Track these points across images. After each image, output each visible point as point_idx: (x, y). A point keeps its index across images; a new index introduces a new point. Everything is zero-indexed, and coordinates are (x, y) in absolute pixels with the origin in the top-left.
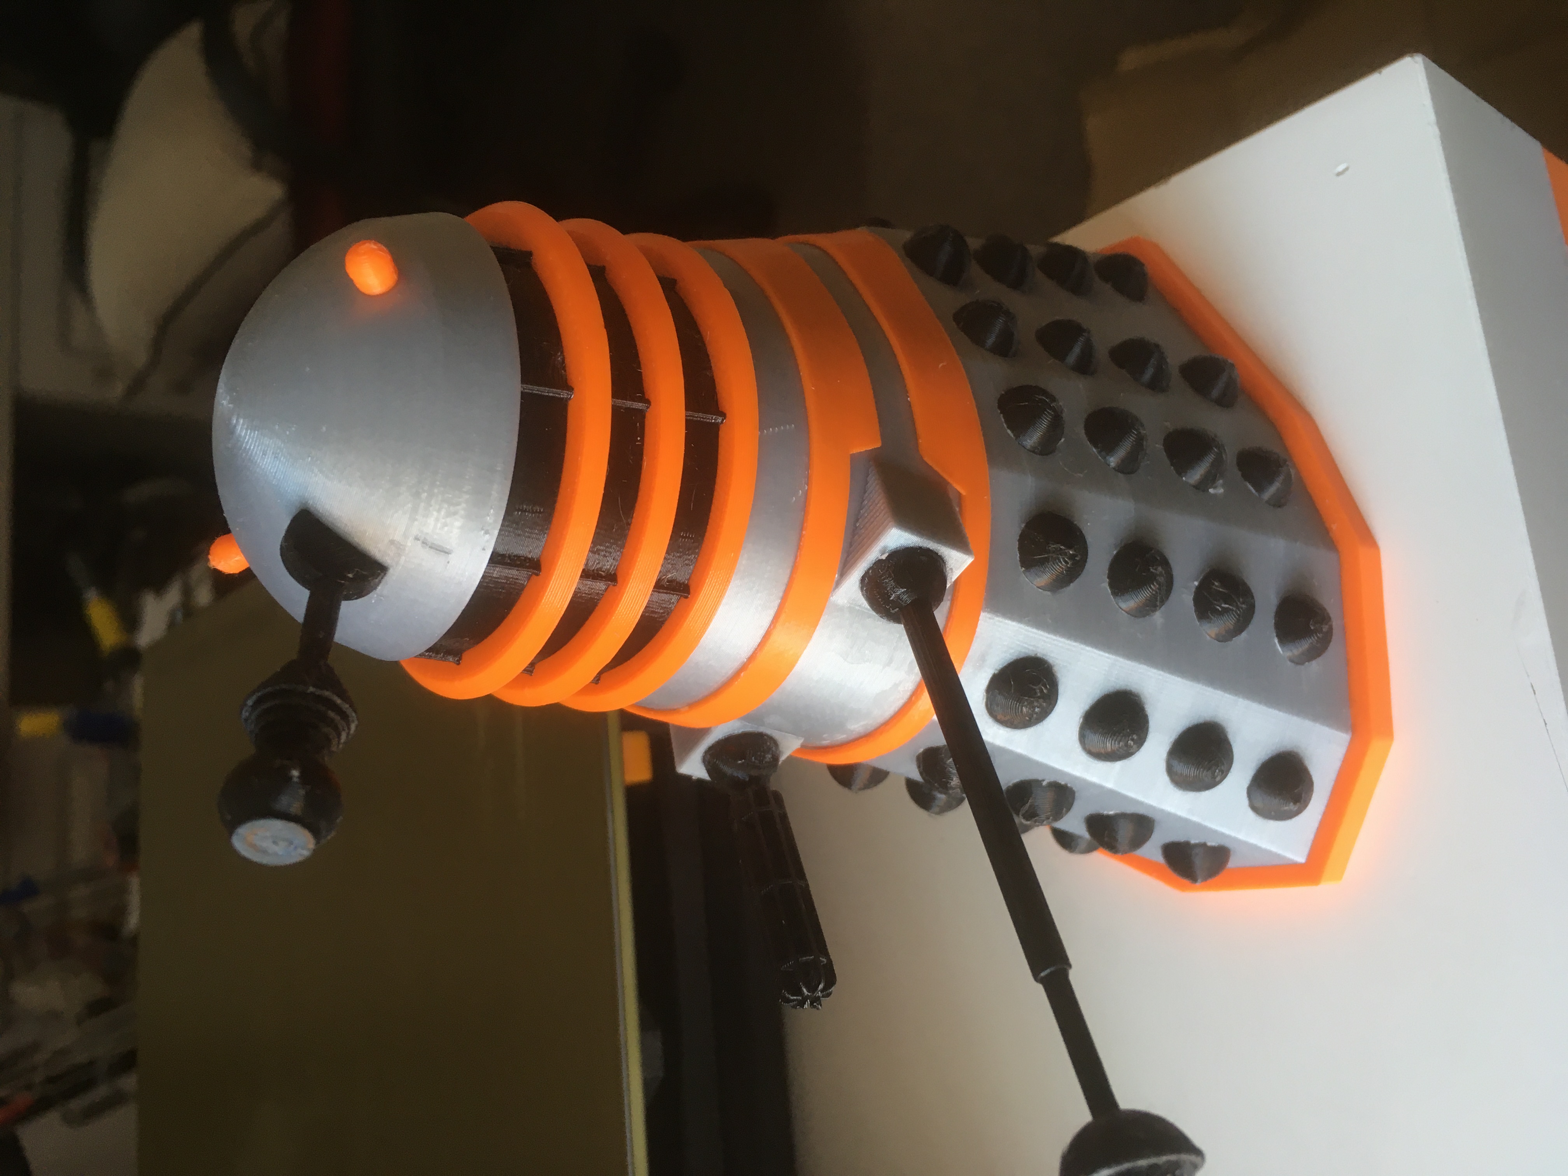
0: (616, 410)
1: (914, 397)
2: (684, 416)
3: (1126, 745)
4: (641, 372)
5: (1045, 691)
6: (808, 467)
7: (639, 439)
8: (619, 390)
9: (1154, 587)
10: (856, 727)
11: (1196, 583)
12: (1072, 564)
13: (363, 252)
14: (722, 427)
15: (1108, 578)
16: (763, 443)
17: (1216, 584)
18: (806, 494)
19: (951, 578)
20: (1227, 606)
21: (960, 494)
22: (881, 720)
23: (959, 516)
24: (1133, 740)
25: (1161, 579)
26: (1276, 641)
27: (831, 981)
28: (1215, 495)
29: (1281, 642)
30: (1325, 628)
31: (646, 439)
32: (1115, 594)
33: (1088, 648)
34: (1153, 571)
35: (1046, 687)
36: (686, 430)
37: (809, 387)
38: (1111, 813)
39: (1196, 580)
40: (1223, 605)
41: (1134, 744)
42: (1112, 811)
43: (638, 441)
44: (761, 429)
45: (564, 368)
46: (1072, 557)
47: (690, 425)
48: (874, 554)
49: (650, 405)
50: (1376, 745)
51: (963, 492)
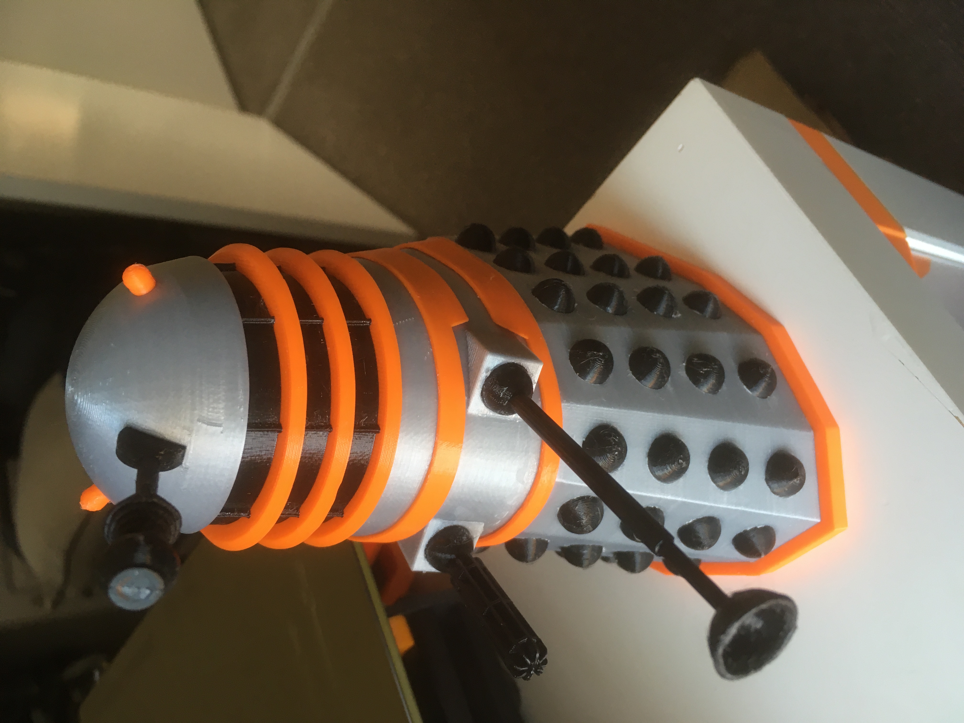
0: (303, 326)
1: (481, 295)
2: (346, 324)
3: (679, 464)
4: (314, 305)
5: (617, 440)
6: (429, 338)
7: (322, 340)
8: (302, 314)
9: (659, 366)
10: (513, 502)
11: (684, 364)
12: (605, 361)
13: (131, 269)
14: (371, 327)
15: (631, 370)
16: (398, 330)
17: (696, 359)
18: (432, 353)
19: (534, 380)
20: (706, 369)
21: (525, 339)
22: (525, 493)
23: (528, 348)
24: (681, 459)
25: (661, 360)
26: (745, 387)
27: (543, 651)
28: (677, 318)
29: (749, 388)
30: (770, 370)
31: (326, 339)
32: (639, 379)
33: (635, 412)
34: (655, 357)
35: (616, 438)
36: (349, 332)
37: (416, 297)
38: (691, 521)
39: (684, 363)
40: (704, 370)
41: (683, 461)
42: (690, 520)
43: (322, 342)
44: (394, 322)
45: (266, 308)
46: (602, 357)
47: (351, 329)
48: (483, 375)
49: (324, 320)
50: (829, 433)
51: (526, 337)
